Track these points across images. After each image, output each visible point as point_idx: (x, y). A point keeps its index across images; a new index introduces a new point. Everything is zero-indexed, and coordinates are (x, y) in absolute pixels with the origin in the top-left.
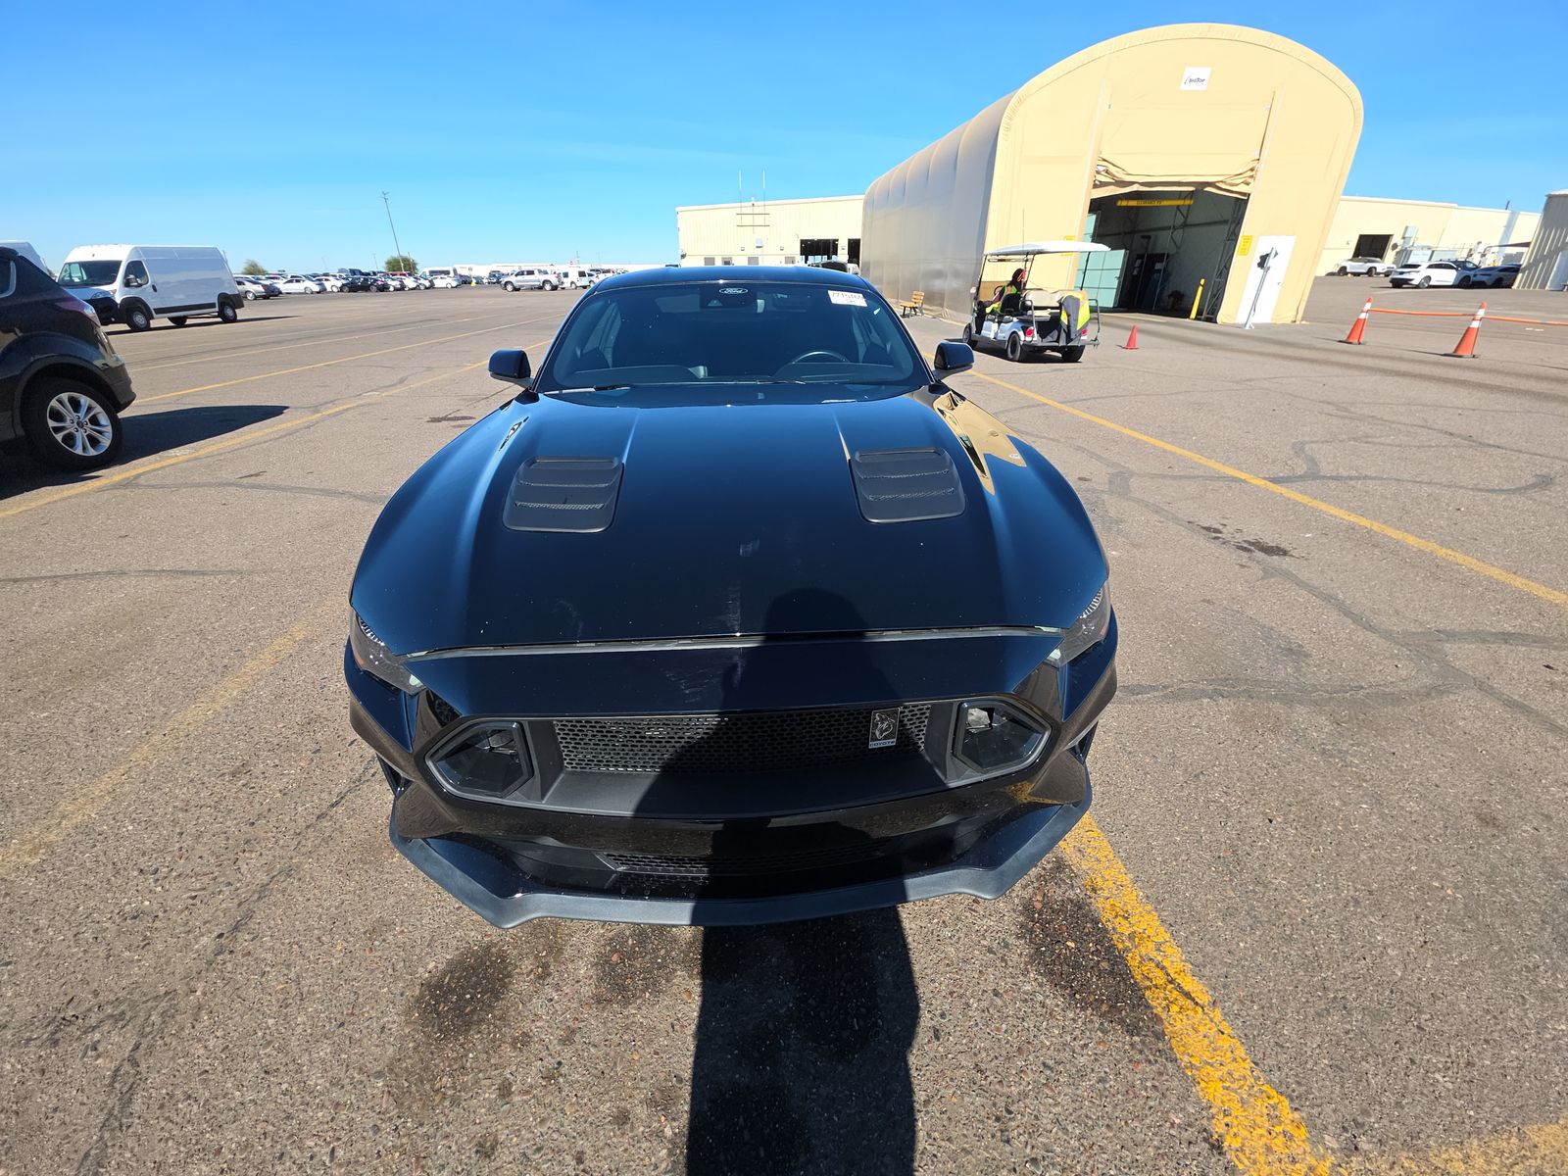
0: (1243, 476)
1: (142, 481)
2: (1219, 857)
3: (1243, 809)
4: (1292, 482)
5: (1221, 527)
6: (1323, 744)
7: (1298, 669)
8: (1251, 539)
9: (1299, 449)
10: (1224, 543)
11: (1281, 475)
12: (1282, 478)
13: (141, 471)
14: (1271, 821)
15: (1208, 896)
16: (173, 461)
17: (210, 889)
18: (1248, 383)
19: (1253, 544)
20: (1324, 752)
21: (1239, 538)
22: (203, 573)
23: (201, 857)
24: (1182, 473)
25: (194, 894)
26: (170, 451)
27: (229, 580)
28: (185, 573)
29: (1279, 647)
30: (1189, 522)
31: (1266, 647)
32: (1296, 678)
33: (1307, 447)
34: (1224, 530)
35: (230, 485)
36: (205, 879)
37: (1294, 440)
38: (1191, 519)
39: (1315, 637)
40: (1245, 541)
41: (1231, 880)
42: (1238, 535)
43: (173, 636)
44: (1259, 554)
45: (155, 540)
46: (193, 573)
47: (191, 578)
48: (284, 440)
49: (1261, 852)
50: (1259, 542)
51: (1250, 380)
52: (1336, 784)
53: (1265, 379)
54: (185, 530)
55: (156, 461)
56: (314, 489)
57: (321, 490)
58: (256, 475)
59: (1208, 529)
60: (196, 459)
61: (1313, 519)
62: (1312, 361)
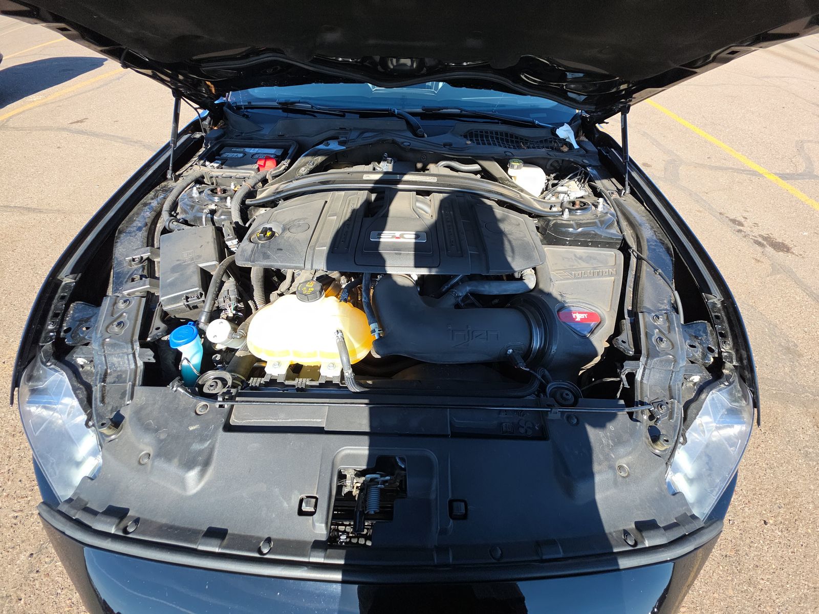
0: (761, 170)
1: (11, 124)
2: (726, 556)
3: (746, 509)
4: (796, 179)
5: (743, 220)
6: (806, 446)
7: (793, 370)
8: (764, 233)
9: (800, 147)
10: (745, 237)
11: (788, 171)
12: (788, 174)
13: (11, 114)
14: (765, 523)
15: (715, 595)
16: (29, 106)
17: (26, 512)
18: (766, 79)
19: (765, 239)
20: (807, 455)
21: (756, 232)
22: (40, 211)
23: (20, 481)
24: (717, 164)
25: (16, 515)
26: (30, 97)
27: (56, 218)
28: (29, 209)
29: (780, 345)
30: (720, 214)
31: (771, 344)
32: (791, 378)
33: (806, 145)
34: (745, 223)
35: (64, 129)
36: (23, 501)
37: (796, 139)
38: (722, 211)
39: (807, 337)
40: (760, 236)
41: (732, 580)
42: (755, 229)
43: (16, 269)
44: (769, 249)
45: (13, 178)
46: (34, 210)
47: (32, 215)
48: (102, 89)
49: (756, 553)
50: (770, 238)
51: (768, 77)
52: (812, 487)
53: (777, 77)
54: (32, 170)
55: (22, 106)
56: (117, 137)
57: (122, 138)
58: (81, 121)
59: (734, 221)
60: (45, 104)
61: (809, 217)
62: (806, 65)
